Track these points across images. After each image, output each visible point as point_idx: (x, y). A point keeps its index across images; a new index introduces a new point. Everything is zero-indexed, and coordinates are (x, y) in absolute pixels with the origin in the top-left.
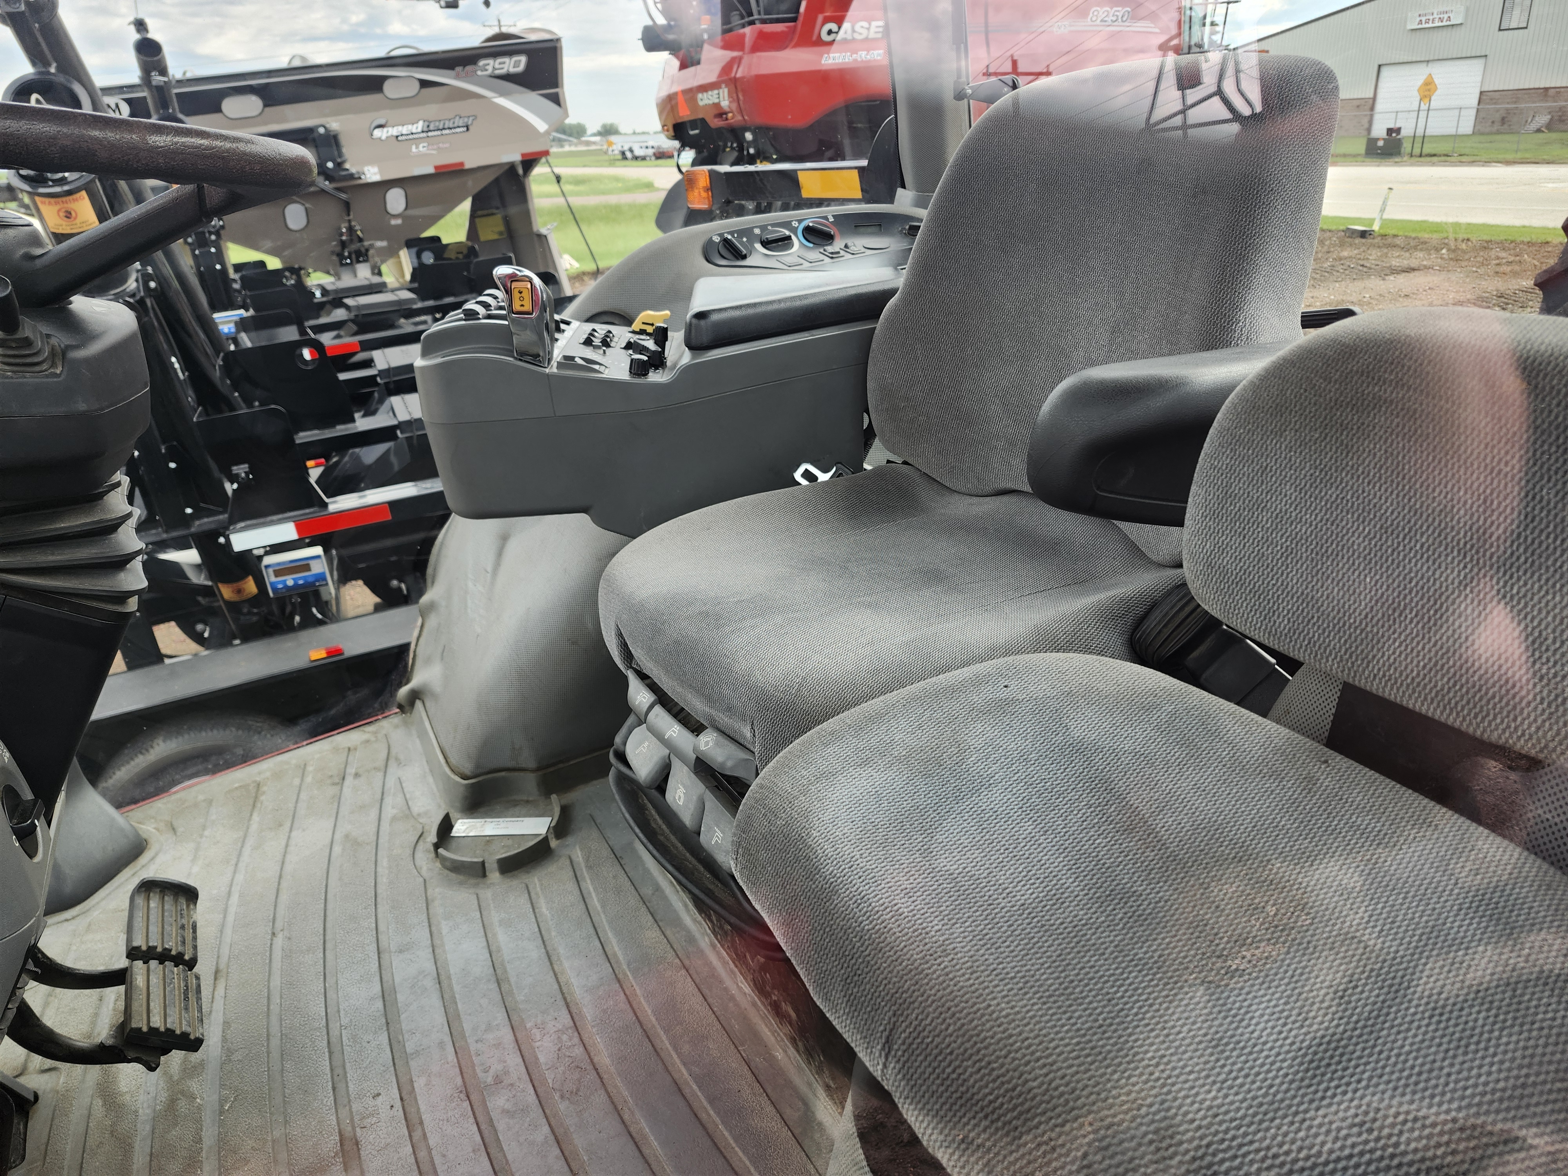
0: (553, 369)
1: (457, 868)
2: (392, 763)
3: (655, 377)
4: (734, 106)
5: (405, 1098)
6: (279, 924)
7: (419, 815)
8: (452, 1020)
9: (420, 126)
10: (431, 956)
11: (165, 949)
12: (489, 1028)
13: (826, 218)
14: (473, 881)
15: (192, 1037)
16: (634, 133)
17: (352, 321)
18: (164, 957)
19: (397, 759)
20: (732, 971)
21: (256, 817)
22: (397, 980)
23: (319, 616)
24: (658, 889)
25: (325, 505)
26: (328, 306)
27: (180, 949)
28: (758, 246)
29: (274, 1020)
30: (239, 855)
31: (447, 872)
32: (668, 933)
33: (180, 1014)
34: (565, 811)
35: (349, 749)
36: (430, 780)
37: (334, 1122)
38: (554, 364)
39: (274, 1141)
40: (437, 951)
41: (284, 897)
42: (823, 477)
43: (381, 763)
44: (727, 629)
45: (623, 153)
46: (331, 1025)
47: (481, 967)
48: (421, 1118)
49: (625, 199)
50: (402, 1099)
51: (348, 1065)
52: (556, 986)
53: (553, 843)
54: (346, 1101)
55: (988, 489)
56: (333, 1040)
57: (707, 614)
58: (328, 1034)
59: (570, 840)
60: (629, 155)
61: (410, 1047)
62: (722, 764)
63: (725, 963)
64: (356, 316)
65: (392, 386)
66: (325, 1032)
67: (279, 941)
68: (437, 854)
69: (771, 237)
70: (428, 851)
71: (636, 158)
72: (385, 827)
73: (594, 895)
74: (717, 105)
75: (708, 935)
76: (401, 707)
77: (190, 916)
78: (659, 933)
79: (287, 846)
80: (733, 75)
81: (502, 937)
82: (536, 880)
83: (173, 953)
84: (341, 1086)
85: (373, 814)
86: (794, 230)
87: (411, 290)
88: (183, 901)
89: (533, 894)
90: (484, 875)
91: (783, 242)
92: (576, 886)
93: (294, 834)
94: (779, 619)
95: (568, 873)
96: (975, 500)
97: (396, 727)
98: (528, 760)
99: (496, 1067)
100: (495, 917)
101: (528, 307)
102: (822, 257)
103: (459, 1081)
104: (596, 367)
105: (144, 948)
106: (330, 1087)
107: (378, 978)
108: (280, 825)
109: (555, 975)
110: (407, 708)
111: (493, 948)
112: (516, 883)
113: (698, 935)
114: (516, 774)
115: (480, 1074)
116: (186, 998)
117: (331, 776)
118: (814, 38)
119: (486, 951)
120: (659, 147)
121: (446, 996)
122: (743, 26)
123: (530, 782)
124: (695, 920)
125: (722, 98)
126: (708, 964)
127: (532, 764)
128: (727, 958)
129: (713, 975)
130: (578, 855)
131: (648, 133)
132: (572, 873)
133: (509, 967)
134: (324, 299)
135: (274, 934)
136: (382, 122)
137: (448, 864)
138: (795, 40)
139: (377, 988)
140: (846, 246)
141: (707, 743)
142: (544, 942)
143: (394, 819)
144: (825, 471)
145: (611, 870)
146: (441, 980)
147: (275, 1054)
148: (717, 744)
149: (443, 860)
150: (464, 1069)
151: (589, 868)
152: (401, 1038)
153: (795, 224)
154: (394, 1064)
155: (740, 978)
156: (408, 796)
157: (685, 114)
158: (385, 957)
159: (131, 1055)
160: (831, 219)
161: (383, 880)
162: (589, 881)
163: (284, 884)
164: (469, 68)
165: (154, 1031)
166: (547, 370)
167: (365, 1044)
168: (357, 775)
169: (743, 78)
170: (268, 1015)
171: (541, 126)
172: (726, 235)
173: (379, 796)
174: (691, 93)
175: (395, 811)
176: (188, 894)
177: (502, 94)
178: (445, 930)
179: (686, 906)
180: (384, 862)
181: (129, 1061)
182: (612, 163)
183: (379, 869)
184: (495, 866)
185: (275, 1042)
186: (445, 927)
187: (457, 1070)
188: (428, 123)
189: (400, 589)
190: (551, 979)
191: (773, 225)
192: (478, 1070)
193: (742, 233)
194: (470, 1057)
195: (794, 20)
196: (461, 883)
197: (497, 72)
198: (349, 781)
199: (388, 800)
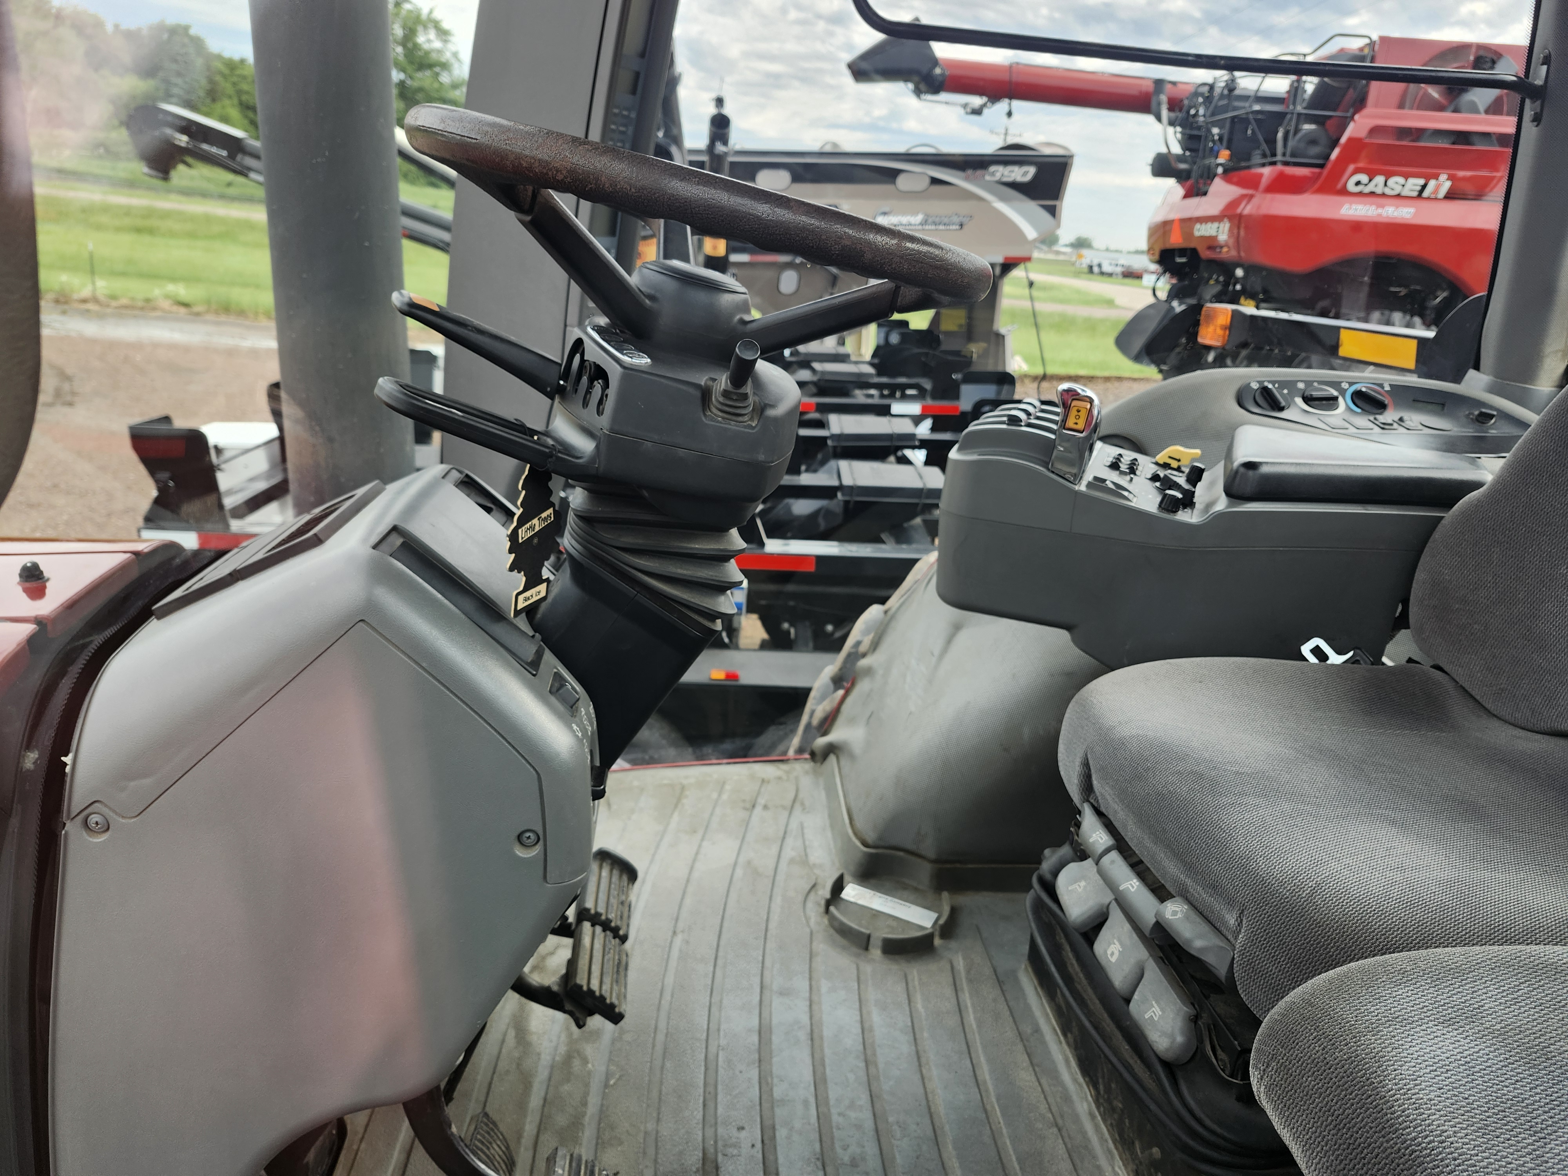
0: (1082, 487)
1: (843, 932)
2: (797, 806)
3: (1184, 516)
4: (1231, 242)
5: (766, 1142)
6: (681, 925)
7: (814, 865)
8: (819, 1082)
9: (919, 218)
10: (807, 1009)
11: (607, 919)
12: (852, 1105)
13: (1381, 386)
14: (855, 950)
15: (617, 1010)
16: (1107, 250)
17: (814, 383)
18: (606, 926)
19: (802, 804)
20: (1110, 1151)
21: (676, 816)
22: (775, 1021)
23: (726, 640)
24: (1037, 1030)
25: (762, 544)
26: (795, 366)
27: (619, 923)
28: (1299, 401)
29: (663, 1015)
30: (658, 847)
31: (832, 931)
32: (1044, 1081)
33: (612, 985)
34: (954, 912)
35: (763, 781)
36: (829, 834)
37: (700, 1138)
38: (1084, 483)
39: (646, 1133)
40: (815, 1007)
41: (688, 901)
42: (1335, 659)
43: (788, 802)
44: (1225, 800)
45: (1091, 268)
46: (710, 1041)
47: (852, 1040)
48: (777, 1169)
49: (1082, 312)
50: (763, 1141)
51: (720, 1087)
52: (922, 1091)
53: (937, 941)
54: (713, 1121)
55: (1542, 725)
56: (711, 1057)
57: (1201, 776)
58: (707, 1048)
59: (953, 944)
60: (1096, 269)
61: (778, 1093)
62: (1189, 941)
63: (1102, 1139)
64: (819, 380)
65: (839, 450)
66: (704, 1046)
67: (678, 941)
68: (827, 911)
69: (1316, 394)
70: (819, 904)
71: (1102, 273)
72: (783, 865)
73: (970, 1010)
74: (1213, 238)
75: (1087, 1100)
76: (813, 754)
77: (627, 896)
78: (1034, 1079)
79: (697, 853)
80: (1239, 211)
81: (876, 1018)
82: (915, 973)
83: (613, 924)
84: (711, 1105)
85: (775, 849)
86: (1343, 392)
87: (871, 364)
88: (625, 878)
89: (910, 985)
90: (866, 949)
91: (1329, 402)
92: (954, 994)
93: (705, 844)
94: (1286, 806)
95: (946, 978)
96: (1522, 733)
97: (807, 773)
98: (929, 848)
99: (854, 1149)
100: (872, 994)
101: (1081, 426)
102: (1371, 425)
103: (817, 1146)
104: (1126, 493)
105: (593, 912)
106: (701, 1100)
107: (757, 1012)
108: (695, 832)
109: (923, 1078)
110: (819, 757)
111: (866, 1025)
112: (895, 968)
113: (1075, 1098)
114: (913, 858)
115: (839, 1150)
116: (618, 972)
117: (744, 801)
118: (1339, 186)
119: (858, 1025)
120: (1129, 267)
121: (817, 1056)
122: (1263, 165)
123: (924, 872)
124: (1075, 1080)
125: (1222, 232)
126: (1084, 1134)
127: (931, 854)
128: (1107, 1135)
129: (1087, 1146)
130: (960, 964)
131: (1121, 252)
132: (951, 979)
133: (879, 1051)
134: (793, 359)
135: (675, 933)
136: (886, 209)
137: (836, 924)
138: (1317, 186)
139: (756, 1022)
140: (1401, 419)
141: (1175, 913)
142: (915, 1039)
143: (792, 861)
144: (1339, 652)
145: (990, 992)
146: (814, 1037)
147: (659, 1048)
148: (1187, 917)
149: (832, 919)
150: (824, 1139)
151: (970, 981)
152: (769, 1079)
153: (1345, 385)
154: (760, 1104)
155: (1118, 1163)
156: (807, 843)
157: (1176, 240)
158: (767, 993)
159: (568, 1007)
160: (1387, 388)
161: (775, 918)
162: (967, 995)
163: (690, 889)
164: (979, 172)
165: (591, 992)
166: (1077, 488)
167: (737, 1073)
168: (766, 807)
169: (1249, 216)
170: (658, 1009)
171: (1031, 233)
172: (1266, 384)
173: (781, 834)
174: (1189, 222)
175: (793, 854)
176: (629, 872)
177: (1003, 199)
178: (824, 990)
179: (1067, 1061)
180: (778, 900)
181: (565, 1012)
182: (1077, 274)
183: (773, 905)
184: (880, 943)
185: (661, 1037)
186: (824, 986)
187: (817, 1135)
188: (927, 216)
189: (788, 632)
190: (917, 1078)
191: (1320, 383)
192: (837, 1145)
193: (1283, 384)
194: (831, 1128)
195: (1322, 166)
196: (844, 948)
197: (1005, 179)
198: (758, 810)
199: (789, 841)
